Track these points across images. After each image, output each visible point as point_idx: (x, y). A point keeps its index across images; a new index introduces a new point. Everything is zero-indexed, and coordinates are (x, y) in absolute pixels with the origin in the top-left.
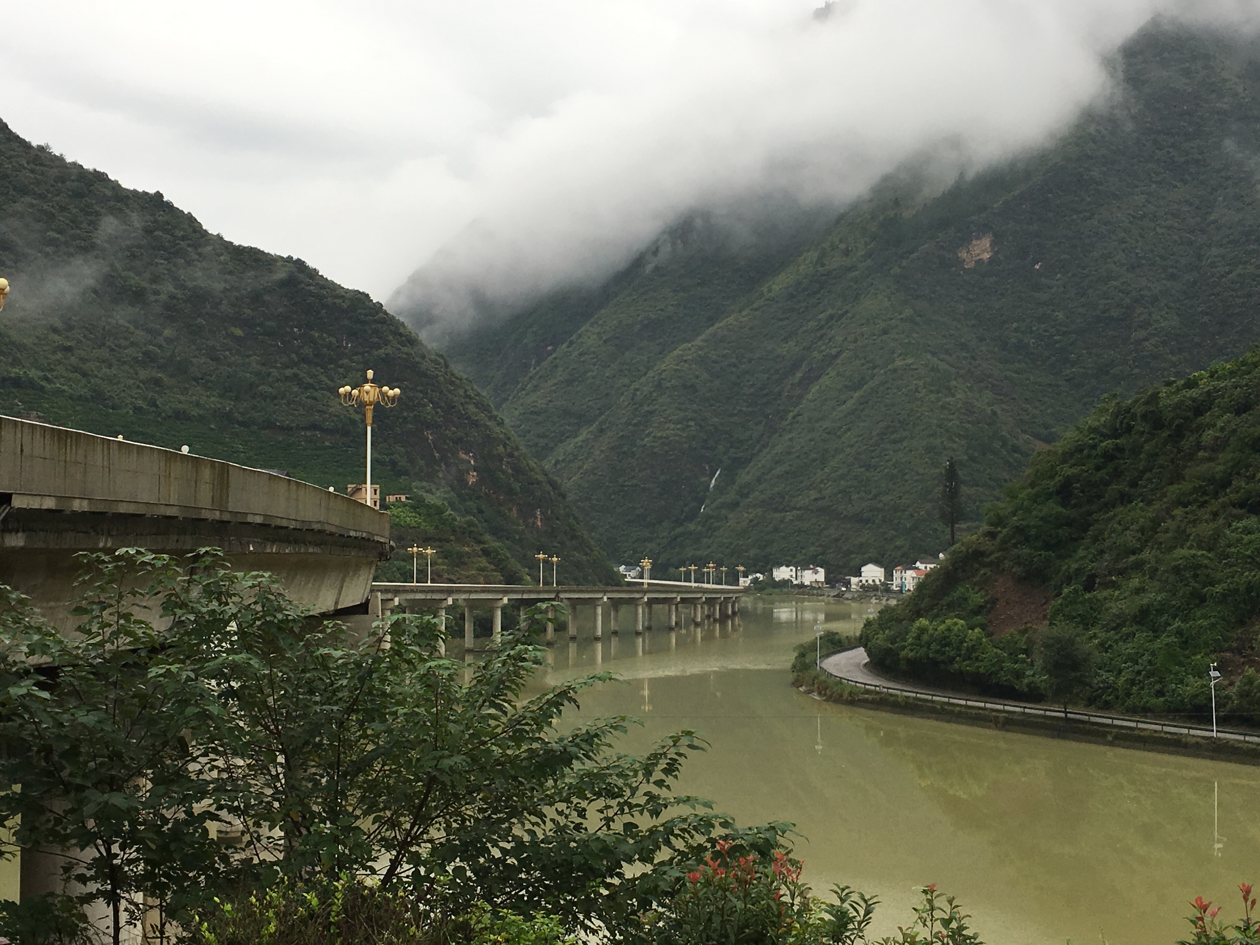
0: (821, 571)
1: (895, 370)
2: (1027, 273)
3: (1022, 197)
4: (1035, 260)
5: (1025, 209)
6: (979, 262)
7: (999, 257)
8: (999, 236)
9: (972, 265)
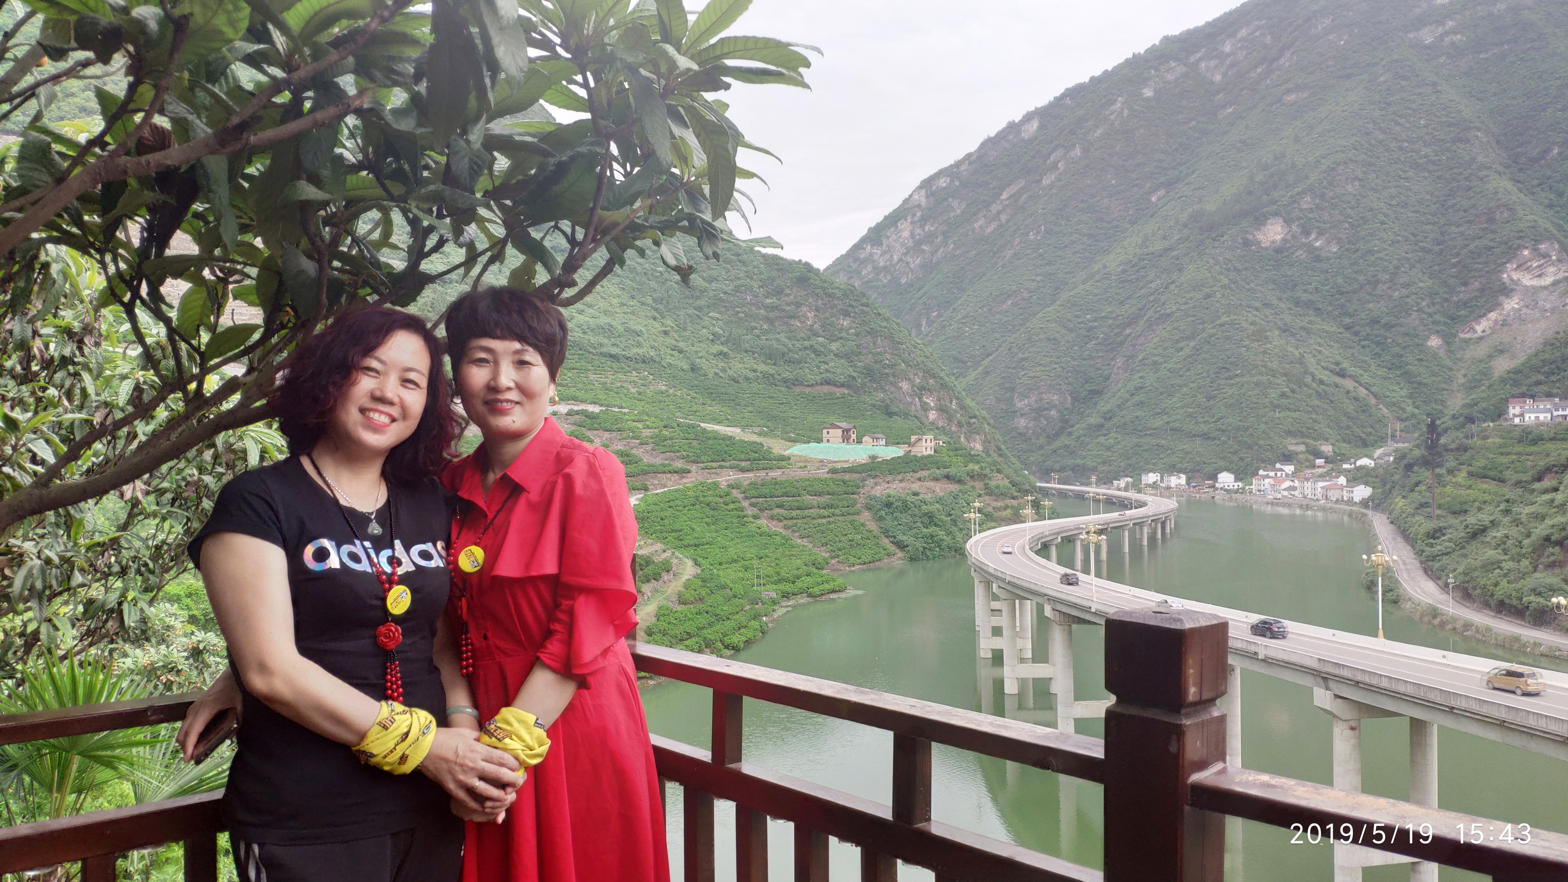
2: (1310, 249)
3: (1303, 192)
4: (1316, 239)
5: (1307, 202)
6: (1273, 242)
7: (1289, 237)
8: (1288, 222)
9: (1267, 244)
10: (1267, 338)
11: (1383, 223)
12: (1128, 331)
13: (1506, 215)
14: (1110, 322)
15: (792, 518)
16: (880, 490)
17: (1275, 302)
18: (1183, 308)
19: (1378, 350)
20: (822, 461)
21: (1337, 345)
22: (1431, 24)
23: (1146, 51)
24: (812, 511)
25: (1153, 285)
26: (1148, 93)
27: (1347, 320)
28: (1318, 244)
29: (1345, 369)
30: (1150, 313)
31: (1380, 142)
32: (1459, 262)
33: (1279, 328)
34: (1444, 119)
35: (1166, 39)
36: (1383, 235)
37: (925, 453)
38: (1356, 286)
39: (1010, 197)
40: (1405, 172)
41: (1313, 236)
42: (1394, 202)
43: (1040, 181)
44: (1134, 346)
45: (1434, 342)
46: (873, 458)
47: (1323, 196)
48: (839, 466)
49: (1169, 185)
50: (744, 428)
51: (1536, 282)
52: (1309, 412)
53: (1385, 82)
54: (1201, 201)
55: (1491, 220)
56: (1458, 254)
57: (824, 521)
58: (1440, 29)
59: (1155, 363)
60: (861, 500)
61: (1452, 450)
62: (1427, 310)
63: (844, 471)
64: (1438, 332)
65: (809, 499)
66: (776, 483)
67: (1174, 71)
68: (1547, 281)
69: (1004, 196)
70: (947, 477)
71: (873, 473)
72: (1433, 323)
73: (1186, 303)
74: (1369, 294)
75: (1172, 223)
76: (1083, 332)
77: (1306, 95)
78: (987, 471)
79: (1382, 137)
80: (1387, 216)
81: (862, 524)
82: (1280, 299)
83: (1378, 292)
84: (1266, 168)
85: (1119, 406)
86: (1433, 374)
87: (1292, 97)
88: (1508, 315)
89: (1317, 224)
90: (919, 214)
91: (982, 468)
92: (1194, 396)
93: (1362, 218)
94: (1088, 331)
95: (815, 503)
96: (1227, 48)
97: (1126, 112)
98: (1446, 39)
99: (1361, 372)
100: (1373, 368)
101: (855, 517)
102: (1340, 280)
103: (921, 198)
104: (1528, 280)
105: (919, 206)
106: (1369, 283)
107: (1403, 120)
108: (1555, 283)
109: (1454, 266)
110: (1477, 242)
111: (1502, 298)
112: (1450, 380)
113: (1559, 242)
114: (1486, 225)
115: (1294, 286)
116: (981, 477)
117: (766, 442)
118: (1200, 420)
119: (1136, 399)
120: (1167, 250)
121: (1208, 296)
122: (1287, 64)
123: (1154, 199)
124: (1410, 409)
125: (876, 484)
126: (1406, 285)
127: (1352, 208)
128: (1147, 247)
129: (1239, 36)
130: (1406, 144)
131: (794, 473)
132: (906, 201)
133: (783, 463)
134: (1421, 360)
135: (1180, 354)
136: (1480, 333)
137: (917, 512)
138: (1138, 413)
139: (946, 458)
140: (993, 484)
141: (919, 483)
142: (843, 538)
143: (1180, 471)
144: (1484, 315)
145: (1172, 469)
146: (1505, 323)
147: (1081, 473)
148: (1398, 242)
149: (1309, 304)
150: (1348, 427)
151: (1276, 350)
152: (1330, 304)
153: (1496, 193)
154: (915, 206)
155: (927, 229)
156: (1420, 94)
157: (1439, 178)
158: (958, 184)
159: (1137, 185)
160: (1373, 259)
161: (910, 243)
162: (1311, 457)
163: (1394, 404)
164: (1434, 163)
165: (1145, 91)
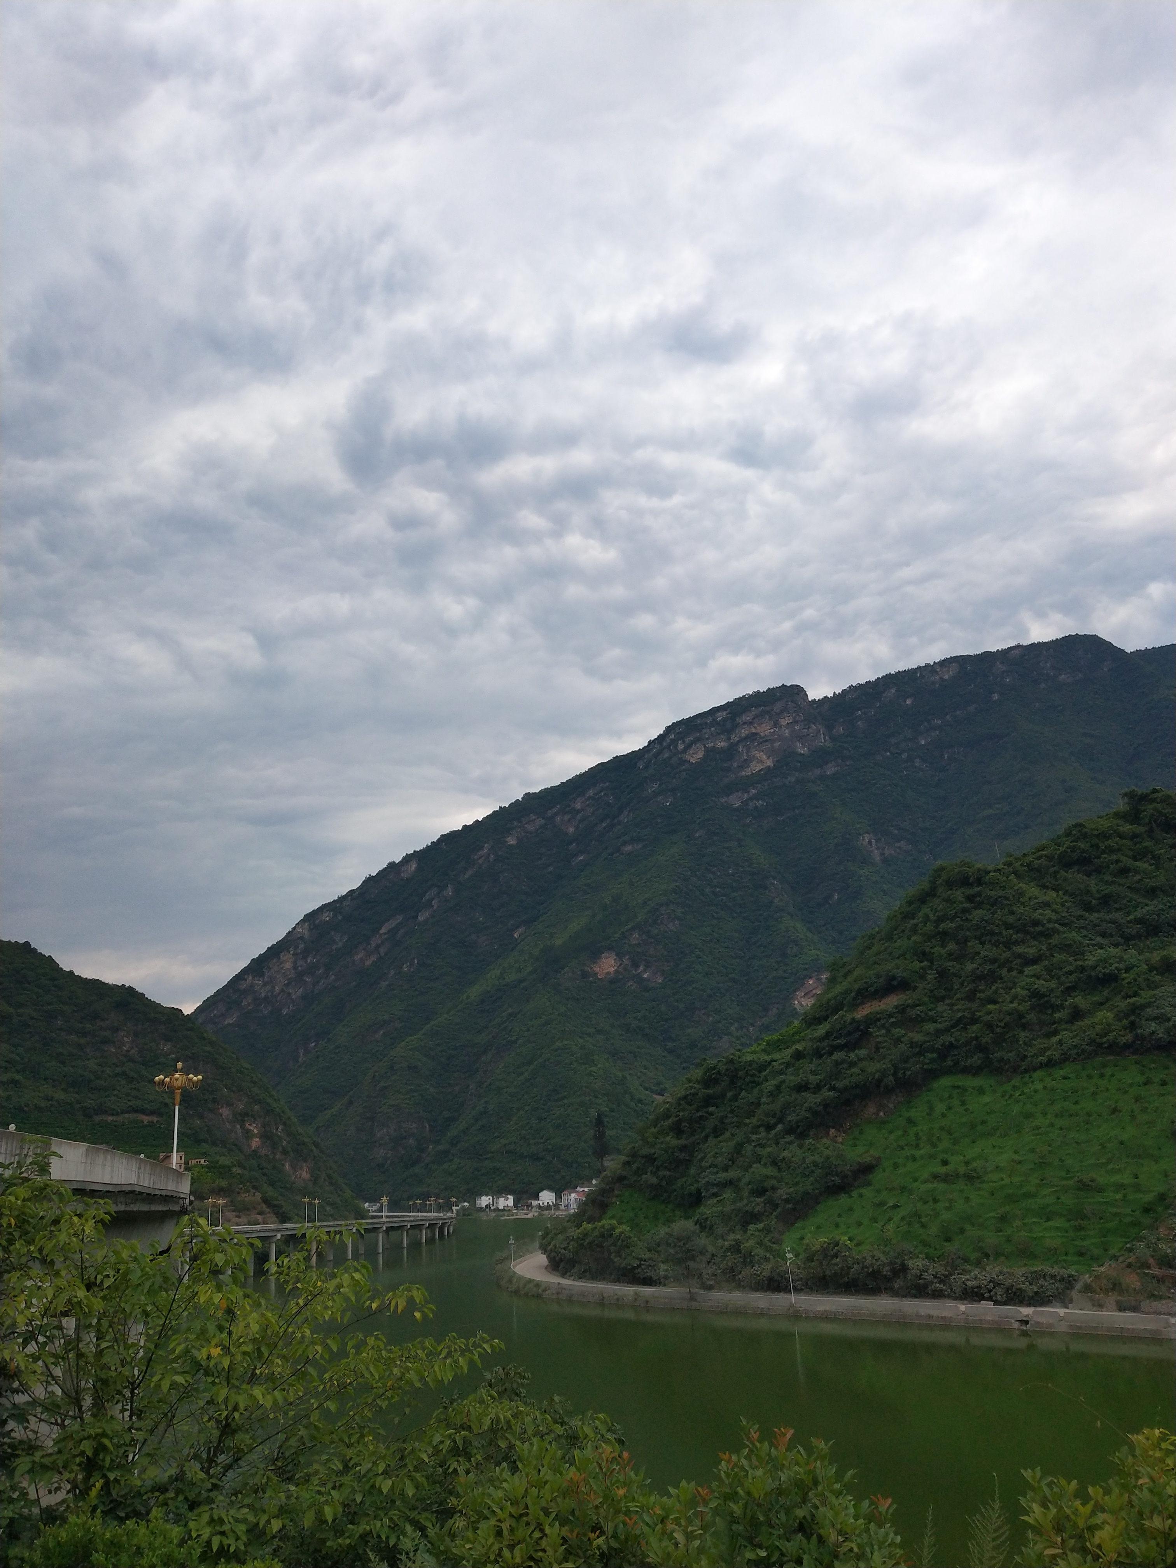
0: (511, 1198)
1: (556, 1050)
2: (639, 980)
3: (632, 930)
4: (645, 971)
5: (635, 938)
6: (608, 973)
7: (621, 970)
8: (619, 956)
9: (603, 976)
10: (594, 1061)
11: (698, 957)
12: (482, 1059)
13: (795, 949)
14: (468, 1050)
17: (607, 1028)
18: (525, 1034)
22: (737, 791)
23: (510, 805)
26: (511, 841)
27: (670, 1045)
28: (645, 976)
29: (665, 1089)
31: (697, 887)
32: (761, 991)
33: (608, 1052)
34: (748, 869)
35: (528, 795)
36: (699, 967)
38: (677, 1013)
39: (389, 931)
40: (717, 913)
41: (641, 968)
42: (708, 939)
43: (416, 917)
44: (485, 1072)
47: (648, 933)
49: (527, 922)
54: (551, 937)
55: (784, 955)
56: (760, 984)
58: (746, 796)
59: (499, 1087)
67: (534, 824)
69: (383, 931)
73: (528, 1030)
74: (689, 1020)
75: (527, 957)
77: (640, 846)
79: (698, 883)
80: (702, 950)
82: (612, 1026)
83: (695, 1018)
84: (605, 908)
85: (464, 1132)
87: (628, 848)
89: (644, 958)
90: (301, 946)
92: (528, 1118)
93: (682, 952)
97: (492, 857)
98: (751, 804)
102: (664, 1008)
103: (305, 931)
105: (302, 938)
106: (688, 1010)
107: (715, 869)
109: (757, 994)
110: (774, 974)
114: (779, 959)
115: (626, 1013)
119: (480, 1124)
120: (521, 981)
121: (547, 1023)
122: (626, 820)
123: (516, 935)
126: (718, 1012)
127: (673, 944)
128: (504, 979)
129: (588, 794)
130: (718, 890)
132: (289, 933)
135: (521, 1077)
138: (480, 1138)
143: (508, 1193)
145: (503, 1191)
148: (712, 974)
149: (638, 1030)
151: (601, 1072)
152: (656, 1030)
153: (788, 931)
154: (298, 938)
155: (309, 961)
157: (744, 918)
158: (340, 918)
159: (501, 922)
160: (690, 988)
161: (292, 975)
164: (740, 905)
165: (508, 839)
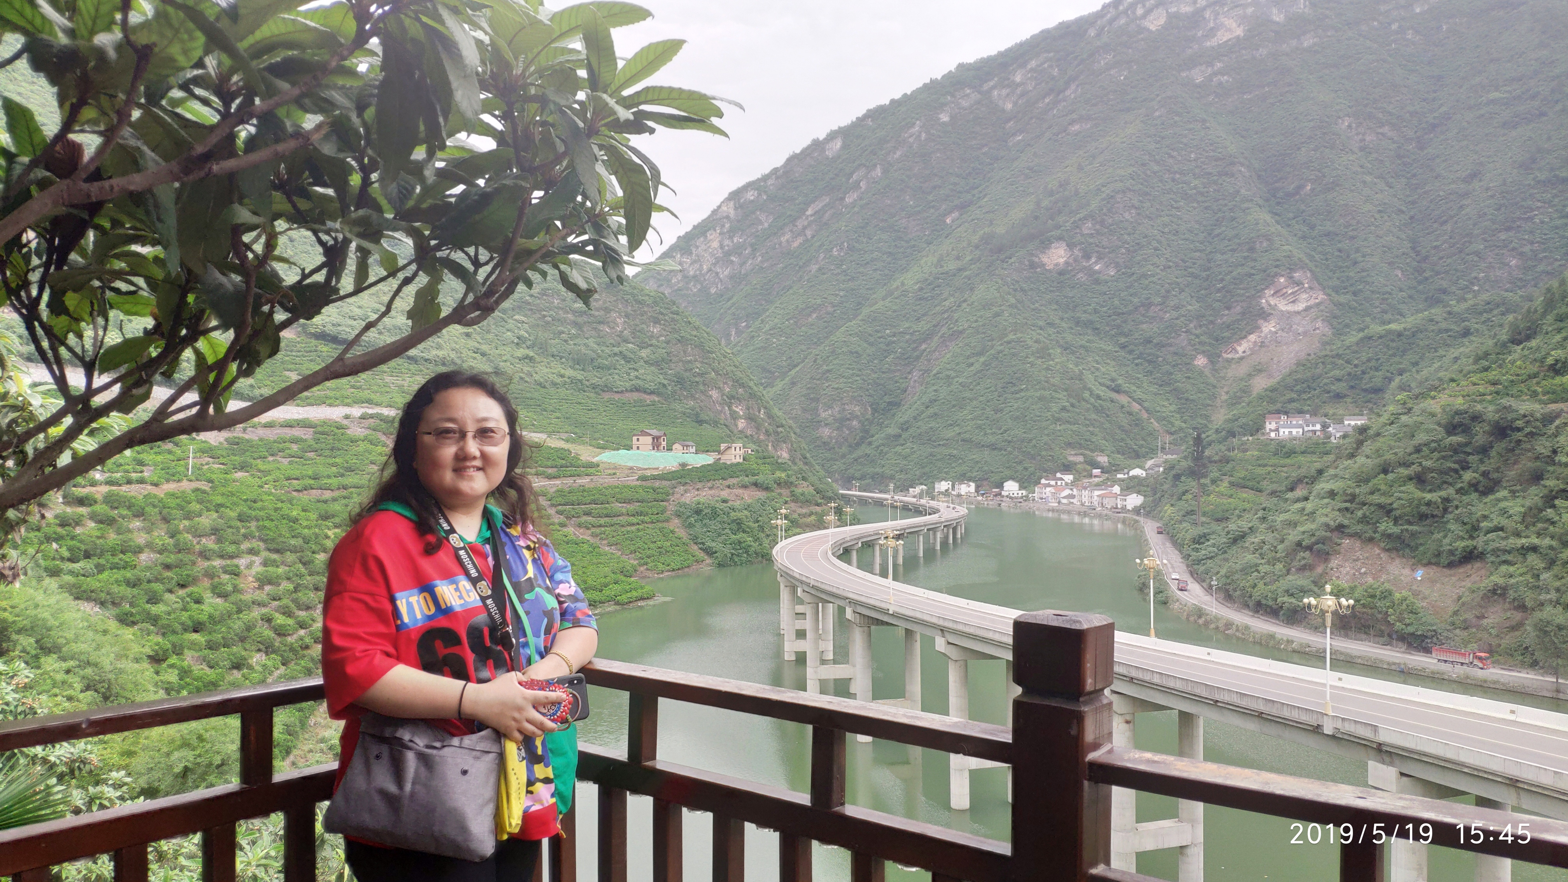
0: (972, 485)
2: (1090, 272)
3: (1085, 218)
4: (1096, 263)
5: (1088, 227)
6: (1057, 265)
7: (1071, 261)
8: (1071, 246)
9: (1051, 267)
10: (1049, 355)
11: (1156, 249)
12: (923, 347)
13: (1265, 244)
14: (908, 337)
15: (600, 526)
16: (690, 497)
17: (1057, 321)
18: (974, 325)
19: (1150, 368)
20: (631, 468)
21: (1113, 363)
22: (1200, 66)
23: (943, 77)
24: (621, 518)
25: (947, 303)
26: (945, 118)
27: (1123, 340)
28: (1097, 268)
29: (1120, 385)
30: (944, 330)
31: (1155, 173)
32: (1223, 288)
33: (1061, 346)
34: (1212, 154)
35: (961, 66)
36: (1156, 260)
37: (734, 461)
38: (1130, 308)
39: (815, 212)
40: (1176, 202)
41: (1093, 260)
42: (1166, 230)
43: (843, 199)
44: (929, 360)
45: (1201, 361)
46: (683, 465)
47: (1102, 223)
48: (648, 473)
49: (962, 207)
50: (550, 434)
51: (1290, 308)
52: (1087, 426)
53: (1160, 116)
54: (991, 224)
55: (1252, 249)
56: (1222, 280)
57: (633, 528)
58: (1209, 72)
59: (948, 377)
60: (671, 507)
61: (1215, 462)
62: (1194, 331)
63: (655, 478)
64: (1204, 352)
65: (617, 506)
66: (584, 491)
67: (968, 98)
68: (1300, 306)
69: (809, 212)
70: (756, 484)
71: (683, 480)
72: (1200, 343)
73: (976, 321)
74: (1143, 315)
75: (965, 244)
76: (882, 346)
77: (1088, 126)
78: (793, 479)
79: (1156, 168)
80: (1159, 242)
81: (672, 532)
82: (1062, 319)
83: (1151, 314)
84: (1051, 194)
85: (915, 418)
86: (1200, 391)
87: (1076, 128)
88: (1266, 337)
89: (1097, 249)
90: (727, 226)
91: (788, 476)
92: (984, 409)
93: (1138, 244)
94: (887, 345)
95: (624, 510)
96: (1018, 79)
97: (923, 135)
98: (1214, 81)
99: (1134, 388)
100: (1145, 385)
101: (665, 525)
102: (1116, 302)
103: (730, 210)
104: (1283, 306)
105: (727, 217)
106: (1143, 305)
107: (1175, 154)
108: (1307, 309)
109: (1219, 291)
110: (1240, 270)
111: (1261, 322)
112: (1214, 397)
113: (1311, 271)
114: (1246, 254)
115: (1076, 306)
116: (787, 484)
117: (573, 448)
118: (989, 431)
119: (931, 411)
120: (960, 270)
121: (997, 315)
122: (1073, 96)
123: (948, 221)
124: (1178, 423)
125: (686, 491)
126: (1177, 308)
127: (1129, 234)
128: (942, 267)
129: (1029, 67)
130: (1178, 176)
131: (603, 480)
132: (714, 212)
133: (592, 470)
134: (1189, 378)
135: (972, 368)
136: (1241, 354)
137: (726, 519)
138: (933, 424)
139: (755, 466)
140: (798, 491)
141: (728, 491)
142: (652, 546)
143: (970, 479)
144: (1245, 337)
145: (963, 478)
146: (1262, 345)
147: (879, 481)
148: (1170, 267)
149: (1088, 324)
150: (1122, 439)
151: (1058, 367)
152: (1108, 325)
153: (1257, 224)
154: (724, 218)
155: (735, 241)
156: (1190, 130)
157: (1206, 208)
158: (765, 197)
159: (933, 207)
160: (1147, 282)
161: (720, 254)
162: (1089, 468)
163: (1164, 419)
164: (1202, 194)
165: (941, 116)
